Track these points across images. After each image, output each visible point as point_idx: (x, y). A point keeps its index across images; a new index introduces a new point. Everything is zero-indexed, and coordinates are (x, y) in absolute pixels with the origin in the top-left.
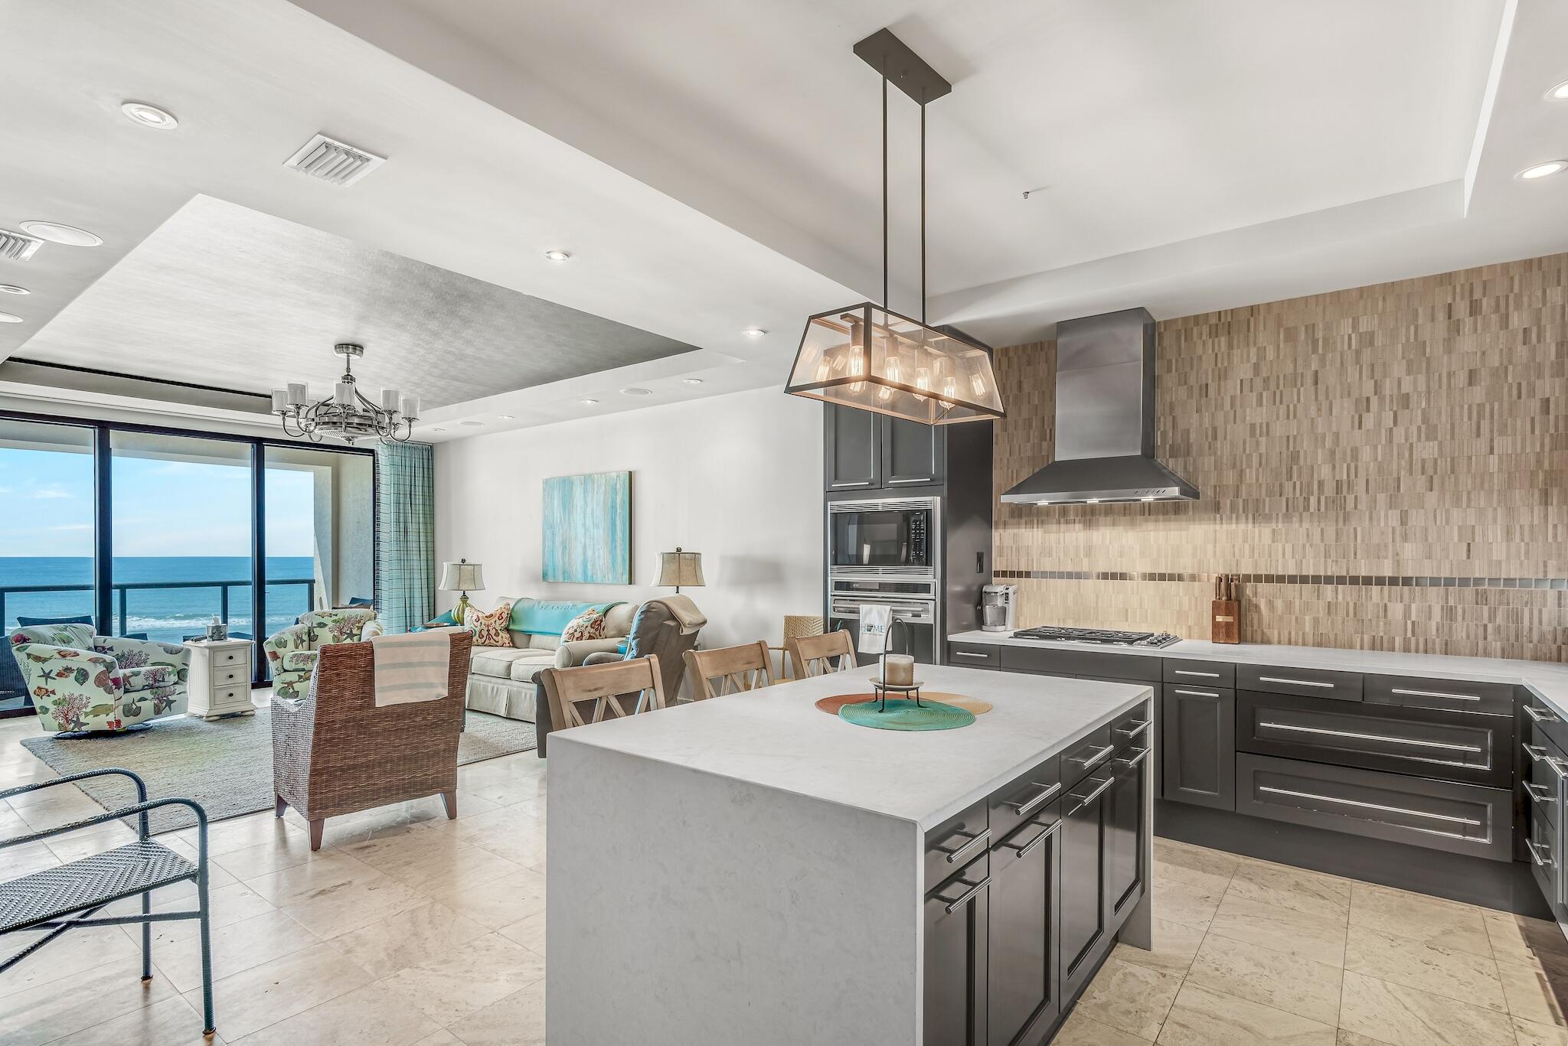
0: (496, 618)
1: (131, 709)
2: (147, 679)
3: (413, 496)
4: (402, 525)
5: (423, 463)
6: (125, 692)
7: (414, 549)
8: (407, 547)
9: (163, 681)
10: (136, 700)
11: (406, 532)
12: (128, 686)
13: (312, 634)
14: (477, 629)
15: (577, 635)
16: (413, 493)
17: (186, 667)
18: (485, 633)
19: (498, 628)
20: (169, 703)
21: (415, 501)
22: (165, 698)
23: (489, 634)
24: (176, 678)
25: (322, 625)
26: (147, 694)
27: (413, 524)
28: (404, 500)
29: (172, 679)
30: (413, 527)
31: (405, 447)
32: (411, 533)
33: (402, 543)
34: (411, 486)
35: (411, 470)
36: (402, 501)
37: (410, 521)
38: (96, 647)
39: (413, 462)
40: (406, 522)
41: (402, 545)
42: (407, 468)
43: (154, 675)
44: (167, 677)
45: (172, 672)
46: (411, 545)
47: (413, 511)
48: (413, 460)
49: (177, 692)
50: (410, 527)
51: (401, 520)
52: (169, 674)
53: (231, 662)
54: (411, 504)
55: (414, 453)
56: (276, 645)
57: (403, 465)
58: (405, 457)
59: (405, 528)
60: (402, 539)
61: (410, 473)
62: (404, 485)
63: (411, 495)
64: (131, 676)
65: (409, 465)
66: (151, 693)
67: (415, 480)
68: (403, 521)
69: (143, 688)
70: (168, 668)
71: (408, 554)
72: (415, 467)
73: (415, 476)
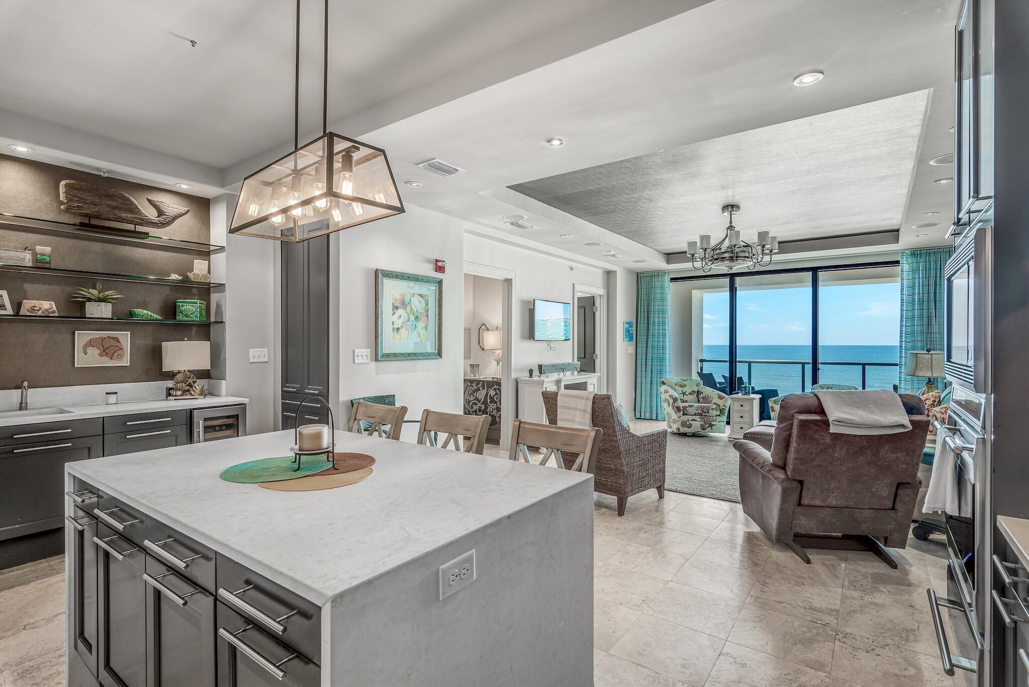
1: (686, 424)
2: (697, 411)
3: (938, 294)
4: (925, 320)
6: (684, 415)
9: (708, 412)
10: (689, 420)
11: (929, 324)
12: (686, 412)
17: (725, 408)
20: (711, 426)
21: (940, 298)
22: (709, 423)
24: (718, 413)
26: (697, 418)
27: (937, 318)
28: (928, 298)
29: (715, 413)
30: (937, 321)
31: (929, 253)
32: (935, 326)
33: (925, 334)
34: (936, 285)
35: (936, 272)
36: (926, 299)
37: (934, 315)
38: (698, 391)
39: (939, 265)
40: (929, 317)
41: (925, 336)
42: (932, 271)
43: (702, 409)
44: (710, 411)
45: (715, 409)
46: (935, 336)
47: (937, 307)
48: (939, 263)
49: (718, 420)
50: (934, 321)
51: (924, 316)
52: (713, 409)
53: (742, 408)
54: (935, 302)
55: (940, 256)
56: (774, 402)
57: (927, 269)
58: (930, 262)
59: (928, 322)
60: (925, 332)
61: (935, 274)
62: (928, 285)
63: (935, 293)
64: (688, 407)
65: (935, 268)
66: (700, 418)
67: (940, 280)
68: (927, 316)
69: (695, 415)
70: (712, 406)
71: (931, 344)
72: (941, 269)
73: (940, 277)
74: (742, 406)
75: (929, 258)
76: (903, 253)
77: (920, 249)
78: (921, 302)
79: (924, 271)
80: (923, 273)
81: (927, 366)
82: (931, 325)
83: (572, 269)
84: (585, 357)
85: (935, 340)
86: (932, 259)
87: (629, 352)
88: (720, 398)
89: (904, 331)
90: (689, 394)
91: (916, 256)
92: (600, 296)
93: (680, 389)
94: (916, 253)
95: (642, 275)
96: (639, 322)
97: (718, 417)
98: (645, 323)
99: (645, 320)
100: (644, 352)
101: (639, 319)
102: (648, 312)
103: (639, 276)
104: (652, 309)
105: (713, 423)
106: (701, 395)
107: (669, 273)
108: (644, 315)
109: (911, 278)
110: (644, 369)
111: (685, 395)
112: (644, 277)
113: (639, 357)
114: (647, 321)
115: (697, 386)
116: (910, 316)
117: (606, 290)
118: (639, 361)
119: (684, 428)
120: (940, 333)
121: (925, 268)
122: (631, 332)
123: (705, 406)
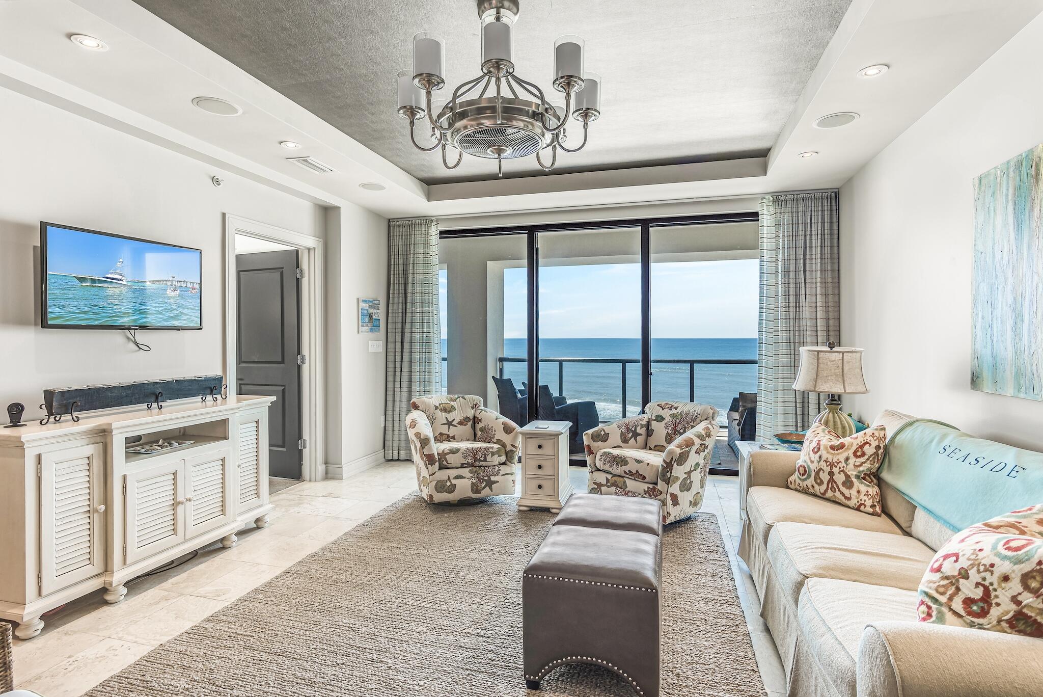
0: (851, 452)
1: (445, 486)
2: (465, 457)
3: (808, 261)
4: (792, 298)
5: (823, 216)
6: (440, 468)
8: (799, 326)
9: (485, 460)
10: (451, 477)
11: (797, 306)
12: (445, 463)
13: (650, 428)
14: (813, 467)
15: (969, 589)
16: (808, 256)
18: (825, 477)
19: (852, 473)
20: (490, 484)
21: (811, 267)
22: (486, 478)
23: (831, 480)
24: (503, 459)
25: (660, 419)
26: (465, 472)
27: (807, 296)
28: (795, 267)
29: (497, 459)
30: (807, 300)
31: (797, 200)
32: (804, 308)
33: (791, 321)
34: (805, 248)
35: (806, 228)
36: (792, 268)
37: (804, 292)
38: (474, 417)
39: (809, 217)
40: (797, 295)
41: (791, 324)
42: (800, 226)
43: (474, 453)
44: (489, 458)
45: (498, 453)
46: (804, 324)
47: (808, 280)
48: (809, 214)
49: (501, 473)
50: (804, 300)
51: (791, 293)
52: (493, 454)
53: (540, 452)
54: (805, 272)
55: (810, 205)
56: (592, 438)
57: (794, 222)
58: (797, 212)
59: (796, 303)
60: (791, 317)
61: (803, 231)
62: (796, 248)
63: (805, 260)
64: (448, 454)
65: (804, 222)
66: (470, 472)
67: (811, 240)
68: (794, 294)
69: (462, 466)
70: (492, 448)
71: (799, 335)
72: (811, 223)
73: (811, 235)
74: (540, 447)
75: (797, 207)
76: (762, 199)
77: (785, 192)
78: (786, 272)
79: (791, 225)
80: (788, 228)
81: (835, 374)
82: (799, 307)
83: (216, 181)
84: (283, 362)
85: (805, 329)
86: (800, 209)
87: (371, 350)
88: (508, 430)
89: (764, 316)
90: (460, 423)
91: (780, 202)
92: (309, 250)
93: (441, 416)
94: (780, 198)
95: (397, 223)
96: (391, 301)
97: (502, 467)
98: (401, 301)
99: (401, 298)
100: (399, 350)
101: (391, 296)
102: (406, 284)
103: (392, 223)
104: (410, 280)
105: (493, 478)
106: (478, 423)
107: (437, 220)
108: (399, 290)
109: (774, 236)
110: (398, 378)
111: (451, 427)
112: (399, 226)
113: (391, 358)
114: (404, 298)
115: (473, 408)
116: (773, 294)
117: (320, 240)
118: (391, 365)
119: (441, 492)
120: (811, 319)
121: (791, 222)
122: (374, 317)
123: (481, 448)
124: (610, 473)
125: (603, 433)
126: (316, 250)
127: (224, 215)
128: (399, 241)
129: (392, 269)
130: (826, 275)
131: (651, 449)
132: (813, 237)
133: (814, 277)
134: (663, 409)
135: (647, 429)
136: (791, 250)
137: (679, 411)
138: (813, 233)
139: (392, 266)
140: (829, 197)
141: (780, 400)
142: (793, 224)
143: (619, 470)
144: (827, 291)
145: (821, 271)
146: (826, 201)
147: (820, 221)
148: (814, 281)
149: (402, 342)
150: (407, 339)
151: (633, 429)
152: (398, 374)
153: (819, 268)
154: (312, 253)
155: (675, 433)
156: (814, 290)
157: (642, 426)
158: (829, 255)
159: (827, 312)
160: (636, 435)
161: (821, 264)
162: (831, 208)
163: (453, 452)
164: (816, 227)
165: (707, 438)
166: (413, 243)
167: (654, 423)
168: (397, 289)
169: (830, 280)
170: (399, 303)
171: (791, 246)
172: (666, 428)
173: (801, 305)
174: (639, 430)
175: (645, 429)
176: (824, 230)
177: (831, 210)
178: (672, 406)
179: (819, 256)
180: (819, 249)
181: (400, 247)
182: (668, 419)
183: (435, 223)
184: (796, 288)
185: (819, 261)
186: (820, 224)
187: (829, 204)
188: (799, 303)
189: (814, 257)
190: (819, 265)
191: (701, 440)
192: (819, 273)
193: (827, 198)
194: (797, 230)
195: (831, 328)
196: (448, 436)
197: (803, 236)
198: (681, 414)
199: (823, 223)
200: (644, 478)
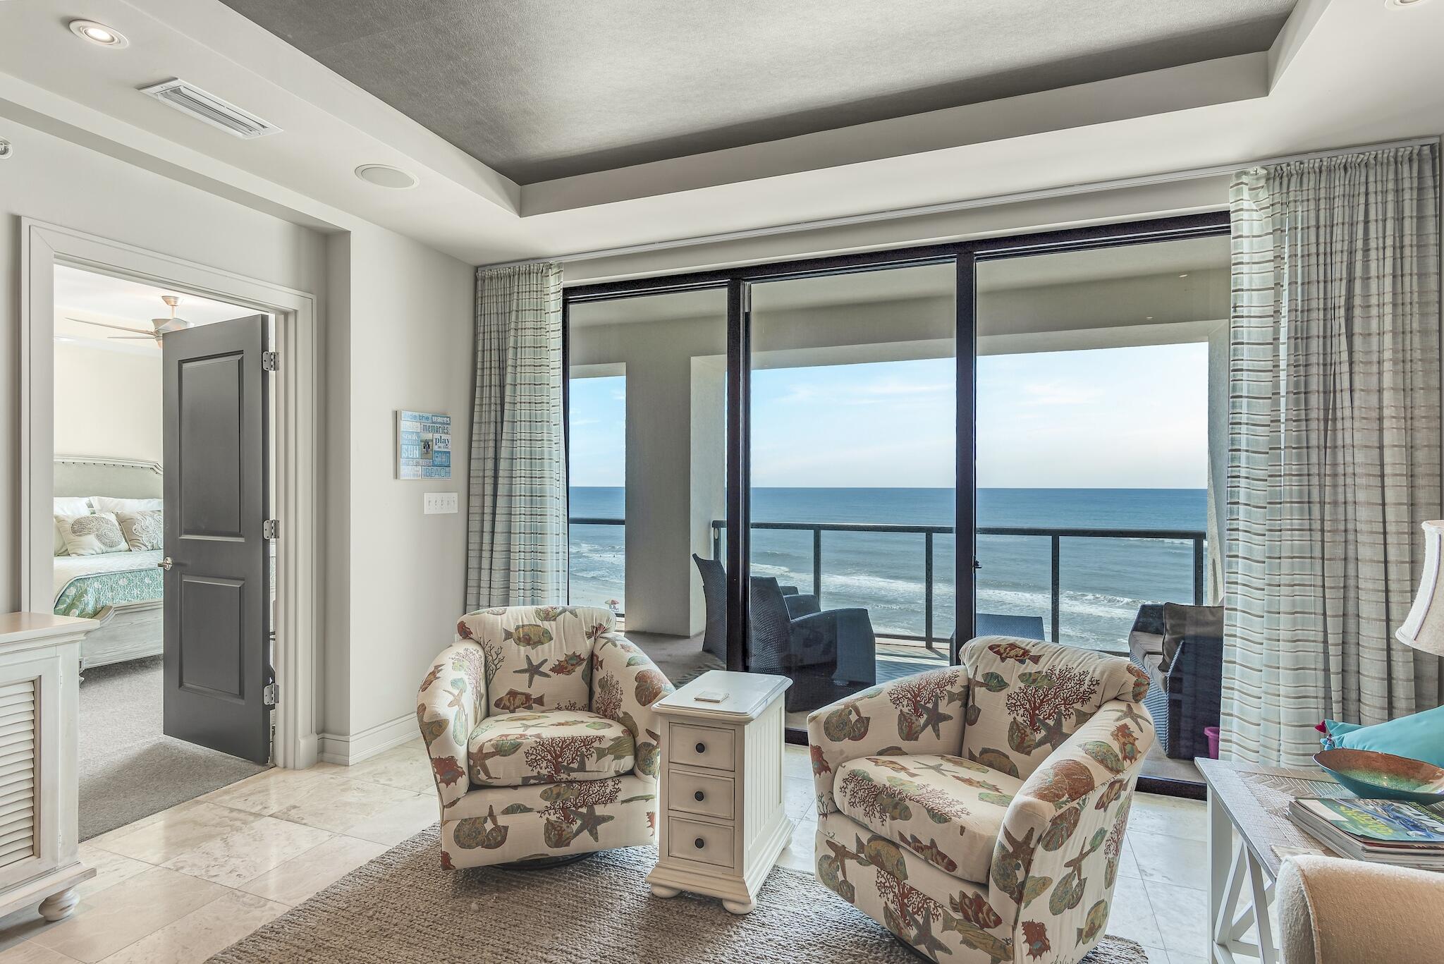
1: (480, 831)
2: (532, 763)
3: (1357, 312)
4: (1315, 401)
5: (1399, 204)
6: (472, 790)
7: (1358, 470)
8: (1335, 465)
9: (582, 768)
10: (497, 811)
11: (1330, 418)
12: (482, 776)
13: (970, 703)
16: (1358, 301)
17: (655, 743)
20: (592, 824)
21: (1368, 325)
22: (584, 810)
24: (627, 762)
25: (995, 683)
26: (532, 797)
27: (1356, 395)
28: (1325, 326)
29: (610, 766)
30: (1356, 403)
31: (1329, 170)
32: (1348, 424)
33: (1313, 452)
34: (1351, 281)
35: (1352, 235)
36: (1316, 329)
37: (1346, 385)
38: (592, 655)
39: (1362, 207)
40: (1329, 392)
41: (1314, 459)
42: (1338, 231)
43: (555, 751)
44: (591, 764)
45: (616, 749)
46: (1349, 459)
47: (1358, 357)
48: (1362, 200)
49: (621, 796)
50: (1347, 403)
51: (1313, 388)
52: (601, 754)
53: (701, 759)
54: (1350, 336)
55: (1363, 179)
56: (826, 729)
57: (1322, 222)
58: (1331, 199)
59: (1326, 410)
60: (1314, 442)
61: (1346, 243)
62: (1325, 282)
63: (1349, 308)
64: (492, 755)
65: (1347, 220)
66: (544, 796)
67: (1366, 261)
68: (1321, 389)
69: (526, 783)
70: (600, 739)
71: (1335, 486)
72: (1366, 222)
73: (1366, 250)
74: (701, 748)
75: (1330, 188)
76: (1239, 175)
77: (1299, 156)
78: (1300, 338)
79: (1313, 231)
80: (1306, 238)
82: (1335, 420)
85: (1350, 470)
86: (1338, 191)
87: (430, 510)
88: (647, 693)
89: (1244, 442)
90: (560, 669)
91: (1285, 180)
92: (286, 314)
93: (517, 654)
94: (1285, 170)
95: (488, 273)
96: (476, 419)
97: (625, 784)
98: (493, 419)
99: (493, 414)
100: (488, 510)
101: (477, 408)
102: (502, 386)
103: (480, 274)
104: (509, 379)
105: (600, 810)
106: (598, 670)
107: (559, 265)
108: (490, 398)
109: (1270, 256)
110: (485, 564)
111: (536, 677)
112: (491, 278)
113: (475, 526)
114: (499, 414)
115: (589, 635)
116: (1266, 388)
117: (309, 295)
118: (474, 538)
119: (470, 847)
120: (1366, 447)
121: (1313, 223)
122: (436, 448)
123: (573, 740)
124: (866, 828)
125: (854, 717)
126: (299, 315)
127: (16, 221)
128: (491, 306)
129: (479, 359)
130: (1408, 342)
131: (972, 758)
132: (1373, 254)
133: (1375, 347)
134: (1003, 660)
135: (965, 705)
136: (1314, 288)
137: (1043, 667)
138: (1373, 244)
139: (480, 354)
140: (1415, 156)
141: (1283, 635)
142: (1318, 228)
143: (889, 827)
144: (1408, 381)
145: (1394, 333)
146: (1406, 167)
147: (1390, 214)
148: (1375, 358)
149: (495, 495)
150: (502, 490)
151: (930, 706)
152: (486, 554)
153: (1388, 326)
154: (291, 320)
155: (1032, 723)
156: (1375, 379)
157: (952, 698)
158: (1416, 295)
159: (1411, 430)
160: (936, 719)
161: (1394, 315)
162: (1419, 183)
163: (504, 749)
164: (1380, 230)
165: (1127, 763)
166: (514, 308)
167: (980, 693)
168: (488, 395)
169: (1417, 355)
170: (489, 423)
171: (1314, 277)
172: (1012, 707)
173: (1339, 414)
174: (944, 708)
175: (958, 703)
176: (1402, 237)
177: (1421, 189)
178: (1026, 652)
179: (1388, 298)
180: (1388, 281)
181: (494, 317)
182: (1015, 685)
183: (555, 270)
184: (1325, 375)
185: (1388, 309)
186: (1390, 224)
187: (1415, 174)
188: (1335, 409)
189: (1374, 301)
190: (1388, 320)
191: (1111, 770)
192: (1388, 339)
193: (1410, 160)
194: (1328, 240)
195: (1419, 470)
196: (528, 697)
197: (1345, 254)
198: (1048, 676)
199: (1400, 219)
200: (951, 866)
